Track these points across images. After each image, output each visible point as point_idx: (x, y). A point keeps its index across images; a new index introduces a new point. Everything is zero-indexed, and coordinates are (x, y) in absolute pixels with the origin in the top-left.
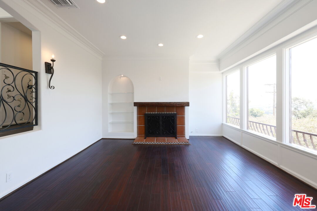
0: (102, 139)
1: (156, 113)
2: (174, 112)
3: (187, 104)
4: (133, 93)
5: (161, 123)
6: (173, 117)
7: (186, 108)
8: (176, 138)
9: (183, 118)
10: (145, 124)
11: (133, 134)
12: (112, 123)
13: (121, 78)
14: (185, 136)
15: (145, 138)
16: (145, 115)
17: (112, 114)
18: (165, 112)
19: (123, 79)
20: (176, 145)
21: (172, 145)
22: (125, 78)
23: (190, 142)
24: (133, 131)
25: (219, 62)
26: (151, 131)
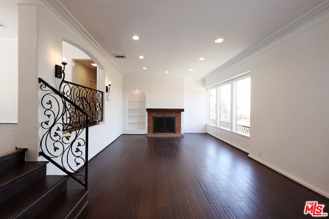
0: (122, 134)
1: (161, 116)
2: (174, 115)
3: (183, 110)
4: (145, 102)
5: (164, 123)
6: (173, 119)
7: (182, 112)
8: (175, 133)
9: (180, 120)
10: (153, 124)
11: (145, 131)
12: (129, 123)
13: (136, 91)
14: (181, 132)
15: (154, 134)
16: (154, 117)
17: (129, 116)
18: (168, 115)
19: (137, 92)
20: (175, 137)
21: (172, 137)
22: (139, 91)
23: (184, 136)
24: (144, 129)
25: (204, 81)
26: (157, 129)
